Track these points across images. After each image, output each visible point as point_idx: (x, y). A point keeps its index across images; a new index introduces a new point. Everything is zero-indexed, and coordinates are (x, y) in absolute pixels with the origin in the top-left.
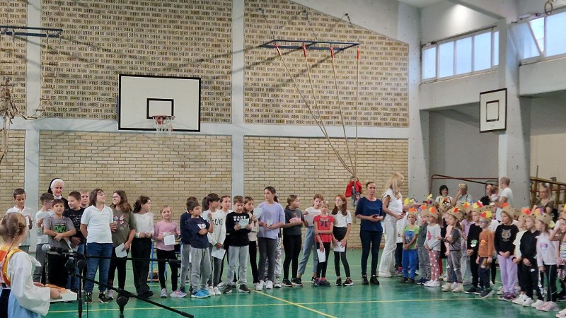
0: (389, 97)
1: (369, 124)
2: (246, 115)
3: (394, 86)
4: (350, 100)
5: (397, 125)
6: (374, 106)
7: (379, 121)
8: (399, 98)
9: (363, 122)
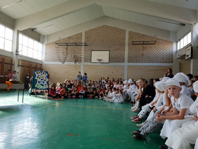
0: (167, 55)
1: (161, 62)
2: (128, 61)
3: (169, 53)
4: (156, 56)
5: (169, 63)
6: (163, 58)
7: (164, 61)
8: (170, 56)
9: (159, 62)
